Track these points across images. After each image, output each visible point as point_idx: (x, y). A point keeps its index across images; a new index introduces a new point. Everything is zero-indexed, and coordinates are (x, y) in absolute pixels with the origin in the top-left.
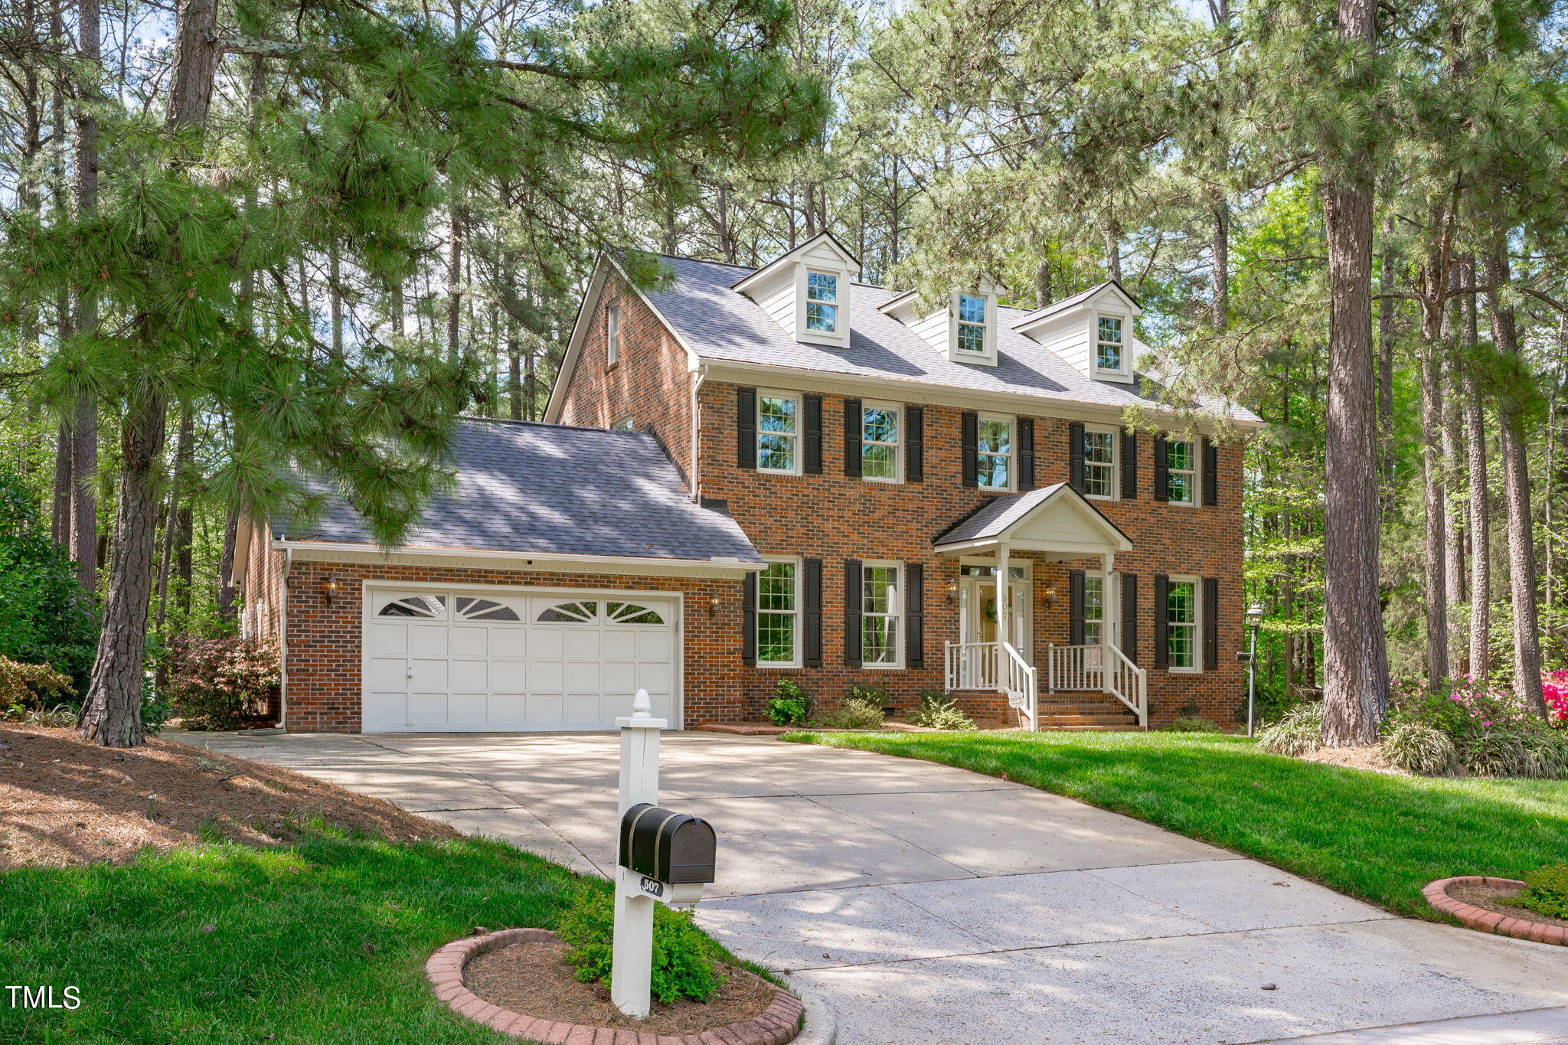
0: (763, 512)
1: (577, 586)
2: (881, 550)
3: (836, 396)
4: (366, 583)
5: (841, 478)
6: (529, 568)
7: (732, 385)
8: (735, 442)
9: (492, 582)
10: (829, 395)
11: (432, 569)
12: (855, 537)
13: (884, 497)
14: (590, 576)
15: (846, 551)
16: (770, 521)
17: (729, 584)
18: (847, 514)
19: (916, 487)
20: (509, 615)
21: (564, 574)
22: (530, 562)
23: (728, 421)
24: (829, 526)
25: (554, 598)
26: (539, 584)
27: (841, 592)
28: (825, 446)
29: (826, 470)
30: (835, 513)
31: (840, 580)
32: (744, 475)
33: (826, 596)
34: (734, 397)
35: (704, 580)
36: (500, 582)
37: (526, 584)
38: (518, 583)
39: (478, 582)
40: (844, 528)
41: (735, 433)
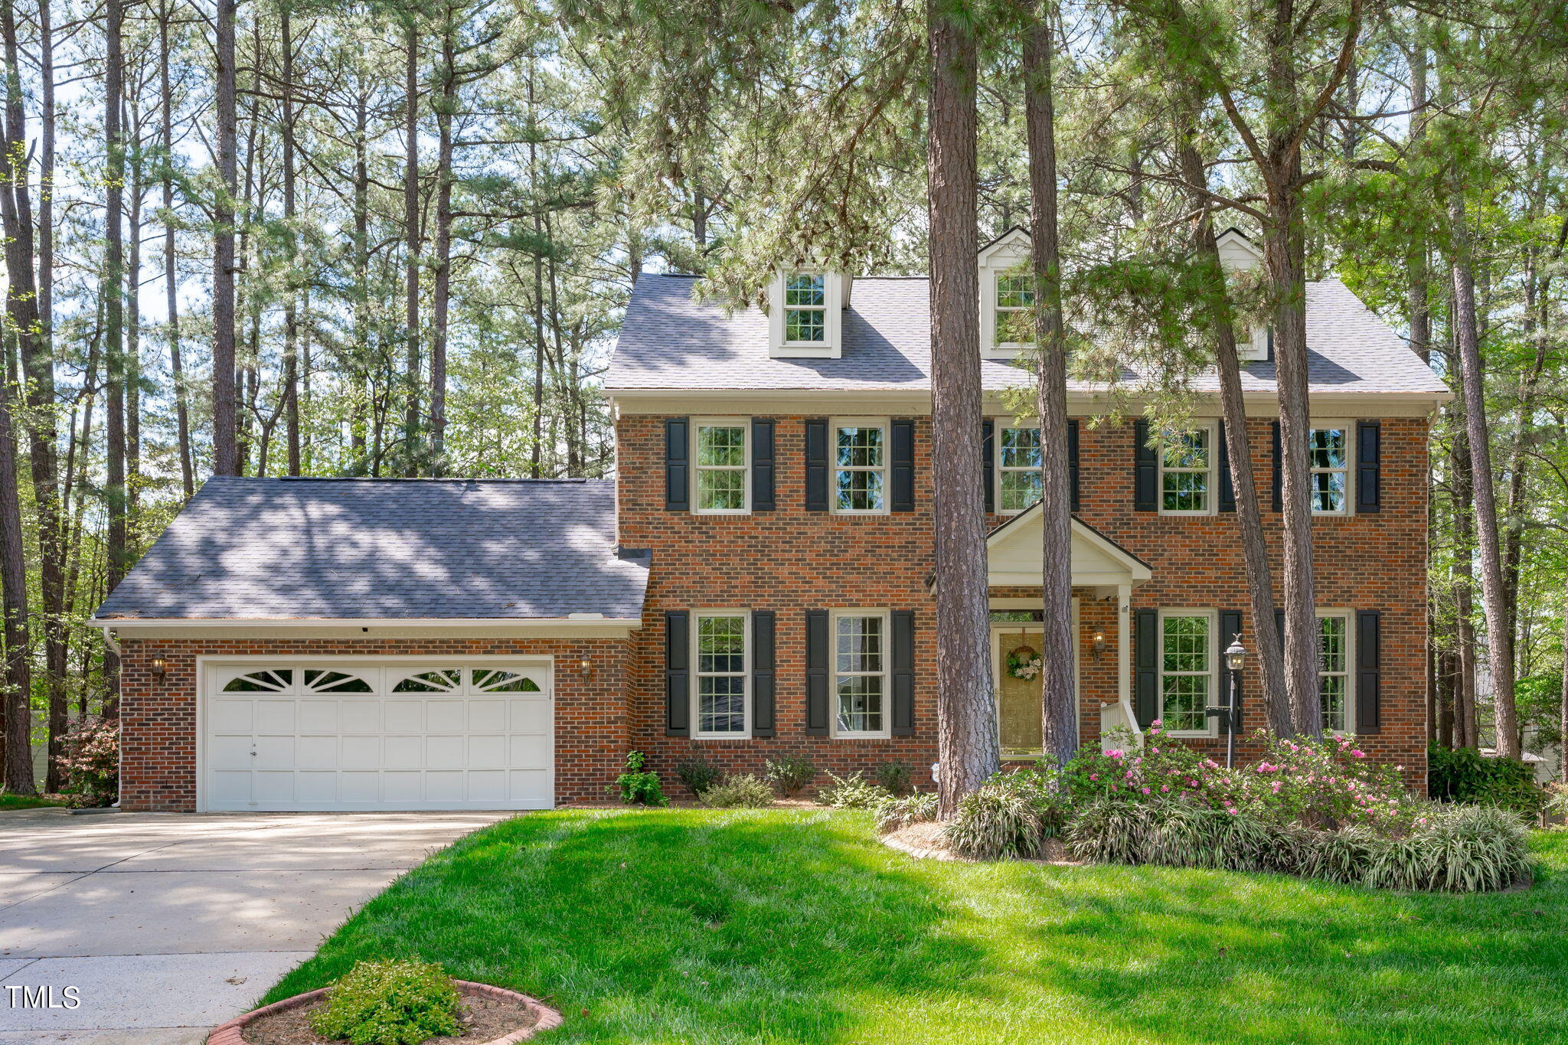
0: (698, 559)
1: (427, 653)
2: (855, 596)
3: (793, 417)
4: (200, 659)
5: (802, 513)
6: (365, 636)
7: (658, 417)
8: (661, 482)
9: (333, 653)
10: (785, 417)
11: (267, 641)
12: (820, 582)
13: (860, 533)
14: (442, 641)
15: (808, 601)
16: (706, 570)
17: (610, 645)
18: (809, 556)
19: (904, 517)
20: (359, 686)
21: (412, 641)
22: (365, 630)
23: (653, 458)
24: (784, 571)
25: (411, 666)
26: (383, 653)
27: (801, 649)
28: (779, 477)
29: (780, 505)
30: (792, 556)
31: (800, 635)
32: (676, 520)
33: (780, 653)
34: (661, 431)
35: (578, 641)
36: (340, 652)
37: (370, 652)
38: (361, 652)
39: (318, 653)
40: (805, 572)
41: (662, 472)
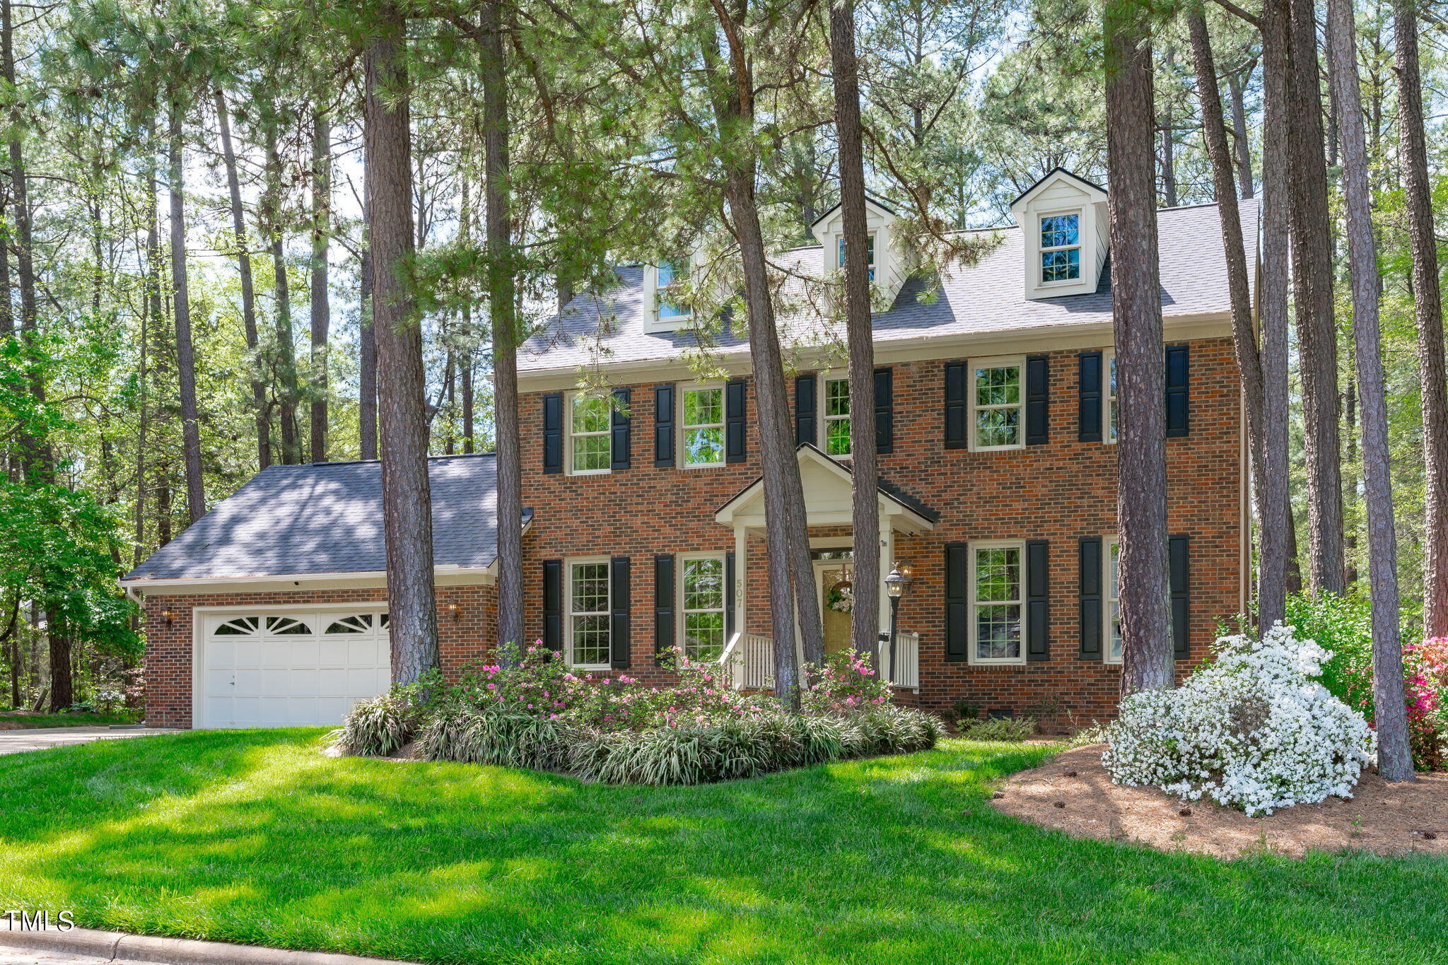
0: (569, 515)
1: (343, 601)
2: (696, 541)
3: (645, 385)
4: (195, 610)
5: (651, 470)
6: (296, 589)
7: (538, 394)
8: (541, 450)
9: (279, 603)
10: (639, 386)
11: (237, 595)
12: (667, 530)
13: (700, 484)
14: (353, 591)
15: (657, 548)
16: (575, 523)
18: (658, 507)
19: (738, 468)
20: (302, 629)
21: (333, 592)
22: (297, 583)
23: (534, 430)
24: (638, 521)
25: (338, 612)
26: (315, 602)
27: (651, 589)
28: (634, 439)
29: (634, 464)
30: (643, 508)
31: (650, 577)
32: (552, 481)
33: (635, 595)
34: (541, 406)
36: (285, 602)
37: (305, 602)
38: (298, 602)
39: (269, 603)
40: (655, 522)
41: (541, 441)
